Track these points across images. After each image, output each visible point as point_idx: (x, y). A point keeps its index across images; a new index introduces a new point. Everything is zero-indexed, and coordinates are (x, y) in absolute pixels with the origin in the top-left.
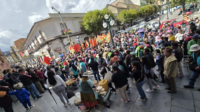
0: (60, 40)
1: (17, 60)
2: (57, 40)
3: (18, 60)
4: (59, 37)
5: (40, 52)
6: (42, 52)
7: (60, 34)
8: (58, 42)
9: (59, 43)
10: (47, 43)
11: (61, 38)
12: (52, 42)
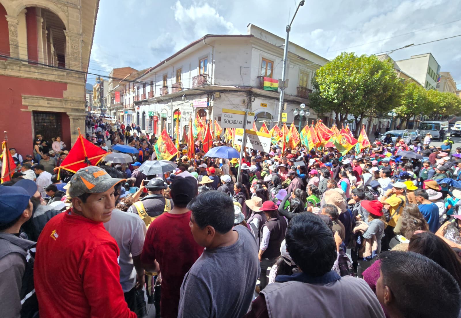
0: (245, 98)
1: (99, 105)
2: (239, 96)
3: (101, 107)
4: (248, 89)
5: (168, 109)
6: (175, 108)
7: (252, 82)
8: (238, 99)
9: (240, 103)
10: (210, 93)
11: (250, 94)
12: (223, 95)
